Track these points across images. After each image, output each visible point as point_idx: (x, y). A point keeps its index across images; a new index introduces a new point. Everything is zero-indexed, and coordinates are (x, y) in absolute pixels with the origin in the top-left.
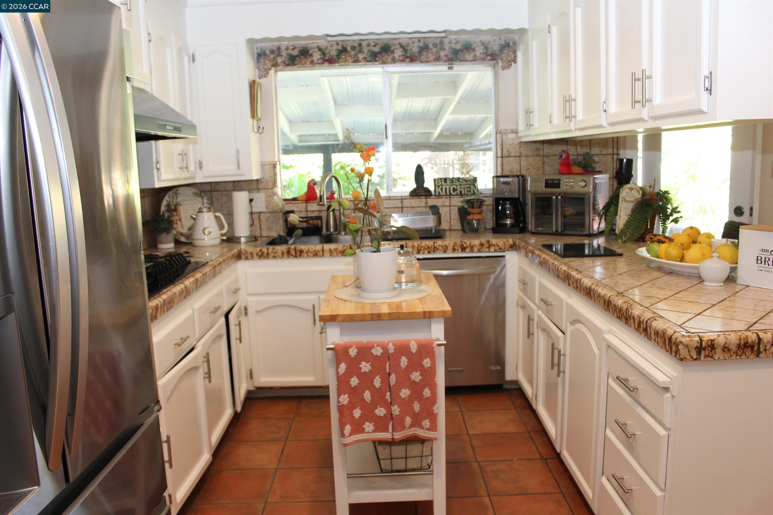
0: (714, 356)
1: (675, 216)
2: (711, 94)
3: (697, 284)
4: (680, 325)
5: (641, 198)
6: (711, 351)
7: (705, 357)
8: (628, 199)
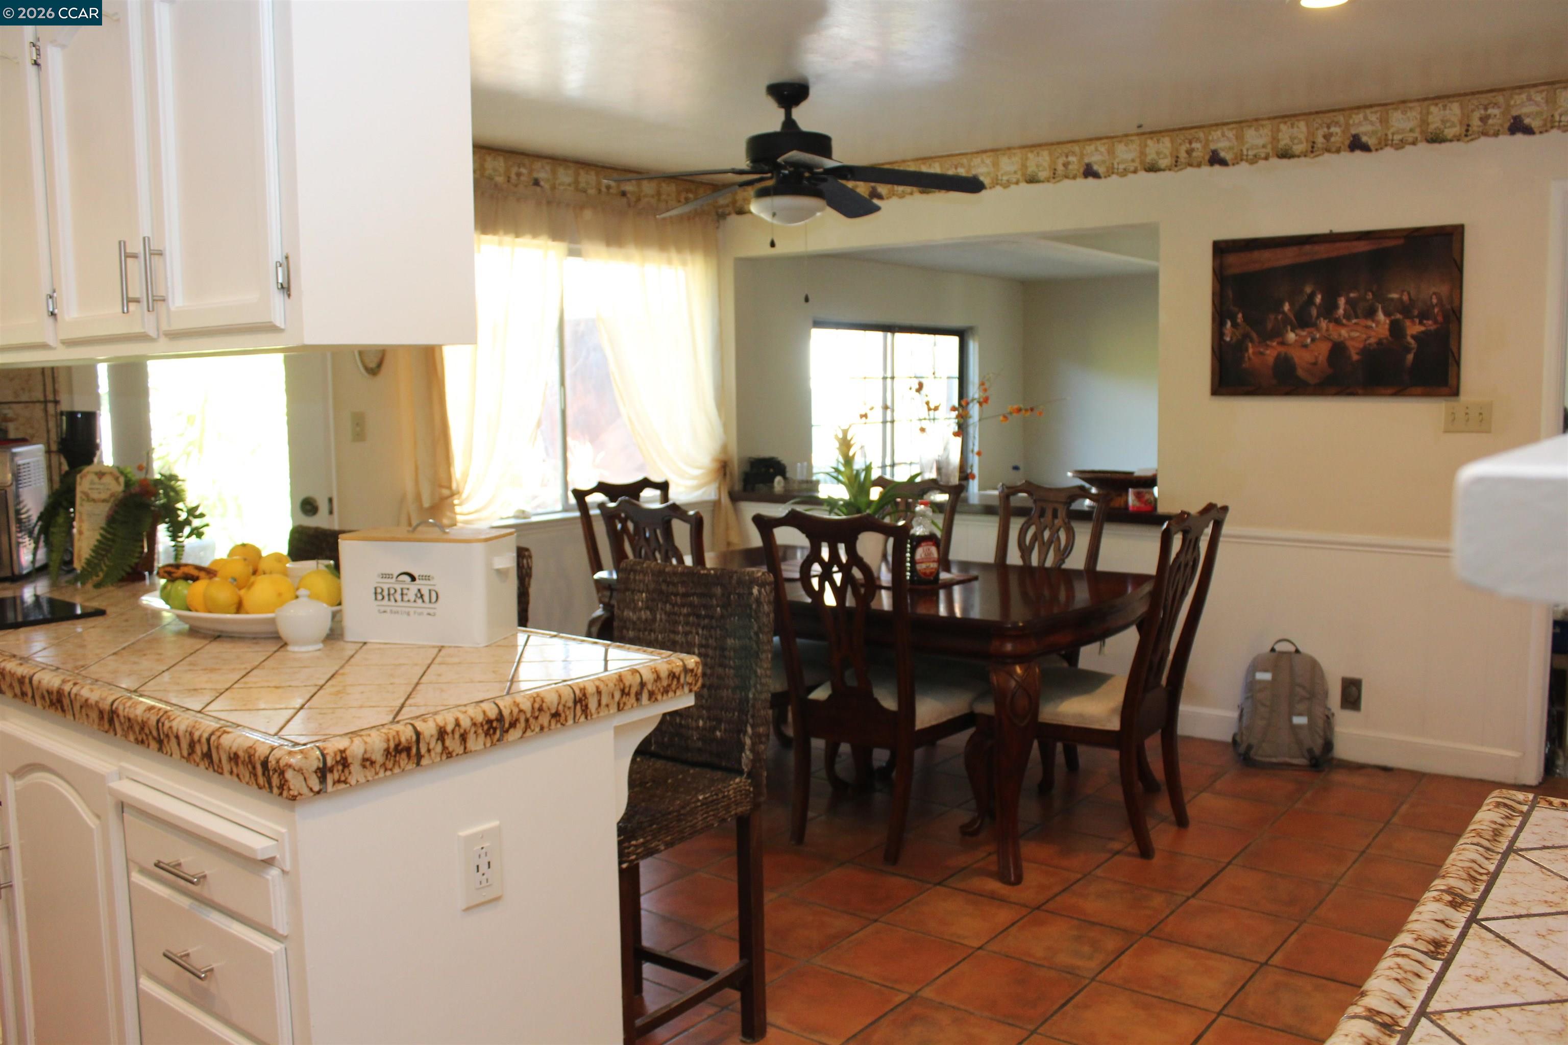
0: (349, 780)
1: (196, 523)
2: (289, 295)
3: (275, 652)
4: (276, 734)
5: (124, 491)
6: (343, 771)
7: (334, 783)
8: (95, 495)
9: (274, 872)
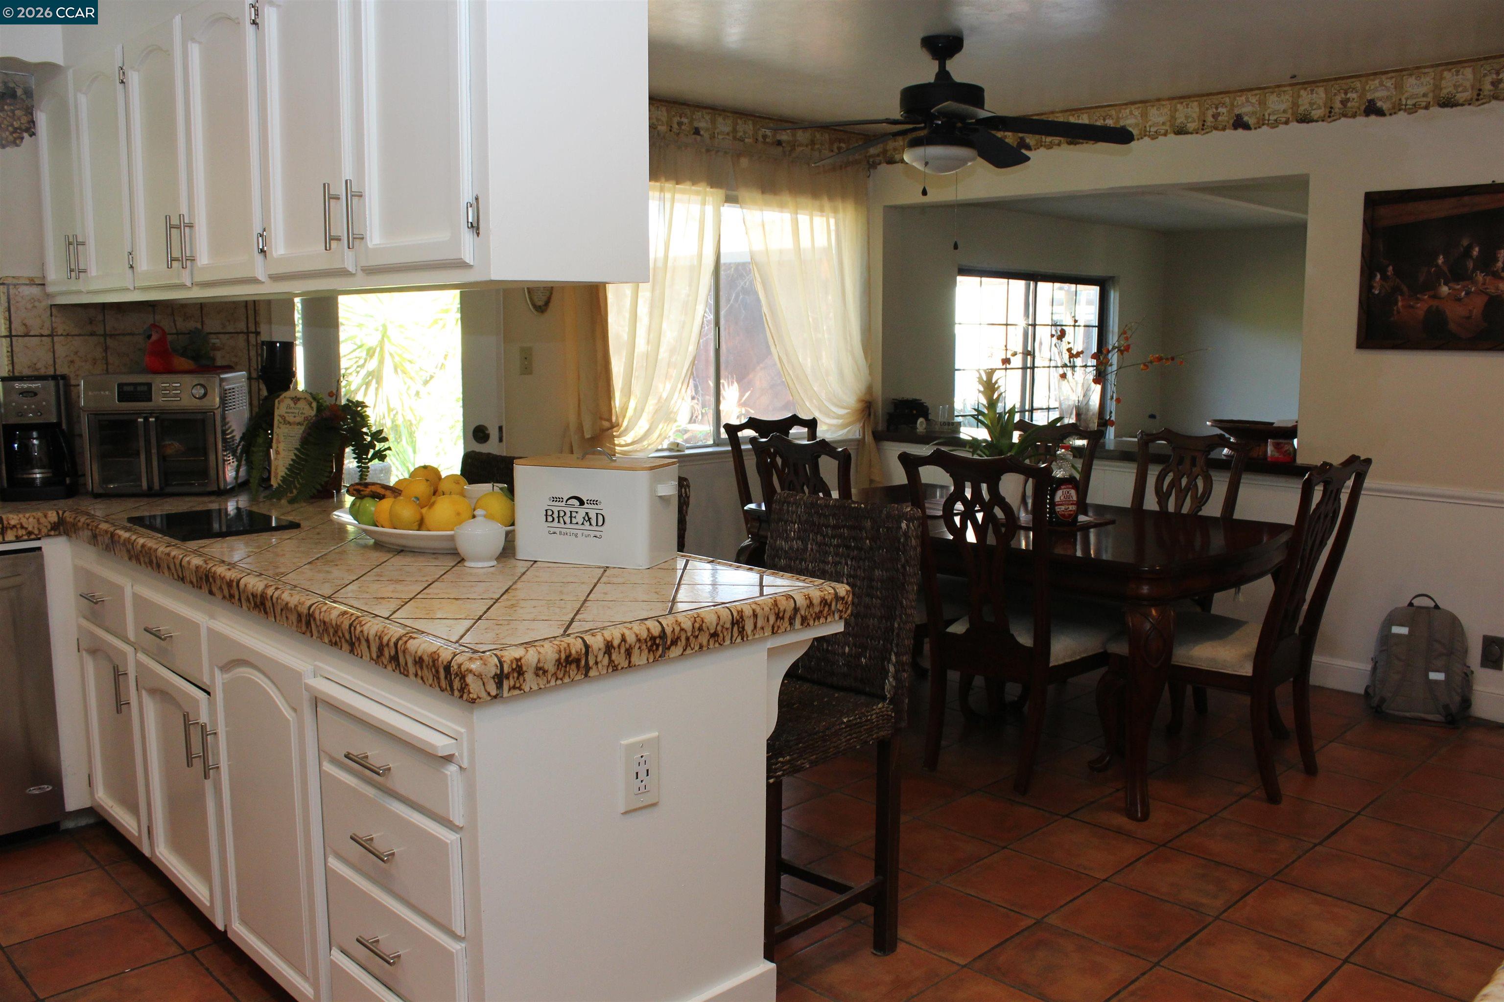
0: (523, 687)
1: (379, 446)
2: (478, 234)
3: (453, 567)
4: (457, 642)
5: (316, 416)
6: (518, 678)
7: (510, 690)
8: (291, 419)
9: (452, 769)
